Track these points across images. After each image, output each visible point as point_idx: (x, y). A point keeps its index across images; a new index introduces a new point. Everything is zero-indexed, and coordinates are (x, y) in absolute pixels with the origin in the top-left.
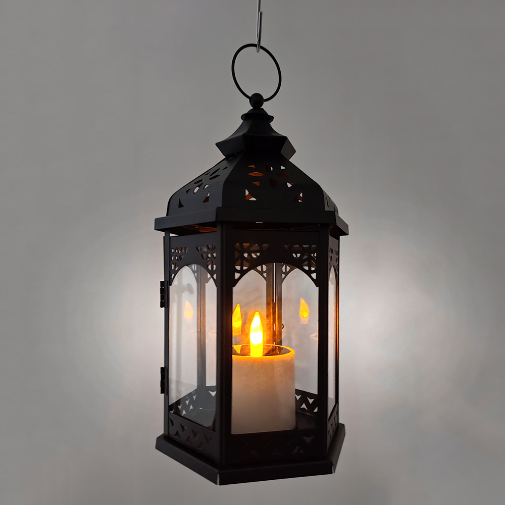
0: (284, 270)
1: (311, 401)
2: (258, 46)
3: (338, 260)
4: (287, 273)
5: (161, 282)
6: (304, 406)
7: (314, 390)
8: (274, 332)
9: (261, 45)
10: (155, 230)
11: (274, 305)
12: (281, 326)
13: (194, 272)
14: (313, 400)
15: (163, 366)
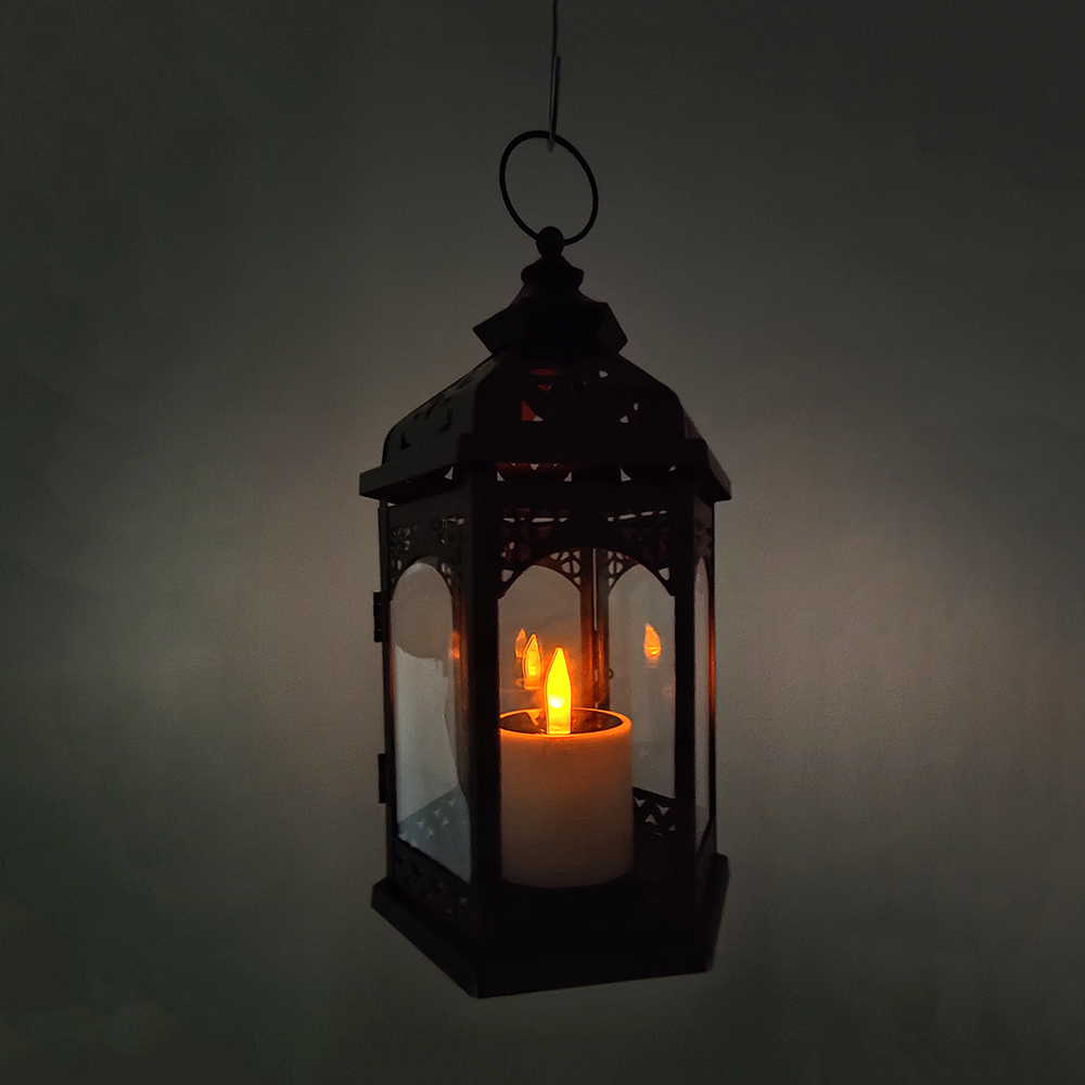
0: (611, 571)
1: (664, 810)
2: (552, 137)
3: (711, 546)
4: (617, 576)
5: (375, 594)
6: (650, 819)
7: (668, 792)
8: (596, 685)
9: (557, 133)
10: (361, 494)
11: (595, 634)
12: (609, 674)
13: (445, 577)
14: (667, 809)
15: (383, 752)
